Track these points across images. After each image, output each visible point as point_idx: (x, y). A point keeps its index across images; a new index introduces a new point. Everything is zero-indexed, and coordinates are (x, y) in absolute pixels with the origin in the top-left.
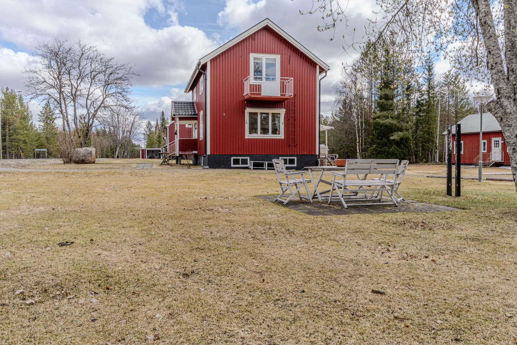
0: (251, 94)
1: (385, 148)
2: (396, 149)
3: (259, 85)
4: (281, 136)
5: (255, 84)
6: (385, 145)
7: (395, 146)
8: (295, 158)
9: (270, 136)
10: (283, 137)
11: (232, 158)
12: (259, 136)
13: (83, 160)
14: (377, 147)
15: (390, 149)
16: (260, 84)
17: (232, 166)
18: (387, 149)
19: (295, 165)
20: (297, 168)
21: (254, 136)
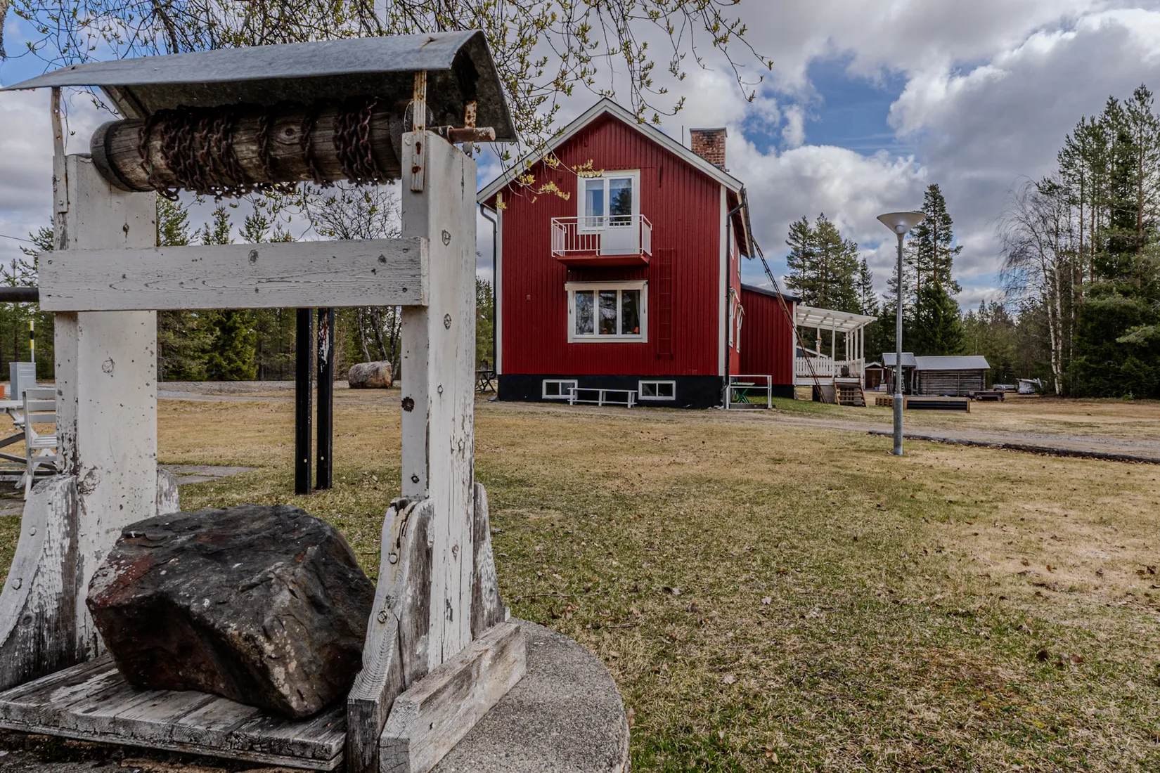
0: (567, 254)
1: (1109, 364)
2: (1136, 366)
3: (594, 236)
4: (642, 337)
5: (591, 233)
6: (1109, 355)
7: (1134, 359)
8: (674, 383)
9: (619, 337)
10: (645, 340)
11: (545, 382)
12: (596, 337)
13: (362, 383)
14: (1091, 361)
15: (1120, 364)
16: (597, 233)
17: (544, 396)
18: (1113, 364)
19: (673, 398)
20: (678, 405)
21: (586, 338)
